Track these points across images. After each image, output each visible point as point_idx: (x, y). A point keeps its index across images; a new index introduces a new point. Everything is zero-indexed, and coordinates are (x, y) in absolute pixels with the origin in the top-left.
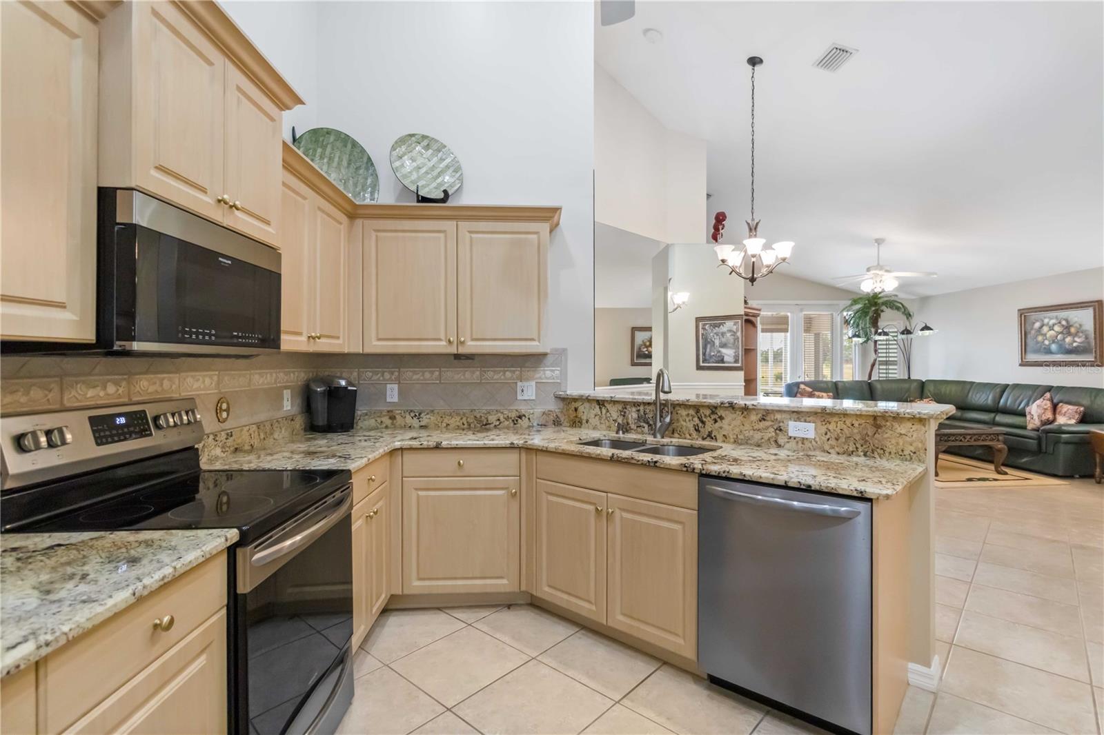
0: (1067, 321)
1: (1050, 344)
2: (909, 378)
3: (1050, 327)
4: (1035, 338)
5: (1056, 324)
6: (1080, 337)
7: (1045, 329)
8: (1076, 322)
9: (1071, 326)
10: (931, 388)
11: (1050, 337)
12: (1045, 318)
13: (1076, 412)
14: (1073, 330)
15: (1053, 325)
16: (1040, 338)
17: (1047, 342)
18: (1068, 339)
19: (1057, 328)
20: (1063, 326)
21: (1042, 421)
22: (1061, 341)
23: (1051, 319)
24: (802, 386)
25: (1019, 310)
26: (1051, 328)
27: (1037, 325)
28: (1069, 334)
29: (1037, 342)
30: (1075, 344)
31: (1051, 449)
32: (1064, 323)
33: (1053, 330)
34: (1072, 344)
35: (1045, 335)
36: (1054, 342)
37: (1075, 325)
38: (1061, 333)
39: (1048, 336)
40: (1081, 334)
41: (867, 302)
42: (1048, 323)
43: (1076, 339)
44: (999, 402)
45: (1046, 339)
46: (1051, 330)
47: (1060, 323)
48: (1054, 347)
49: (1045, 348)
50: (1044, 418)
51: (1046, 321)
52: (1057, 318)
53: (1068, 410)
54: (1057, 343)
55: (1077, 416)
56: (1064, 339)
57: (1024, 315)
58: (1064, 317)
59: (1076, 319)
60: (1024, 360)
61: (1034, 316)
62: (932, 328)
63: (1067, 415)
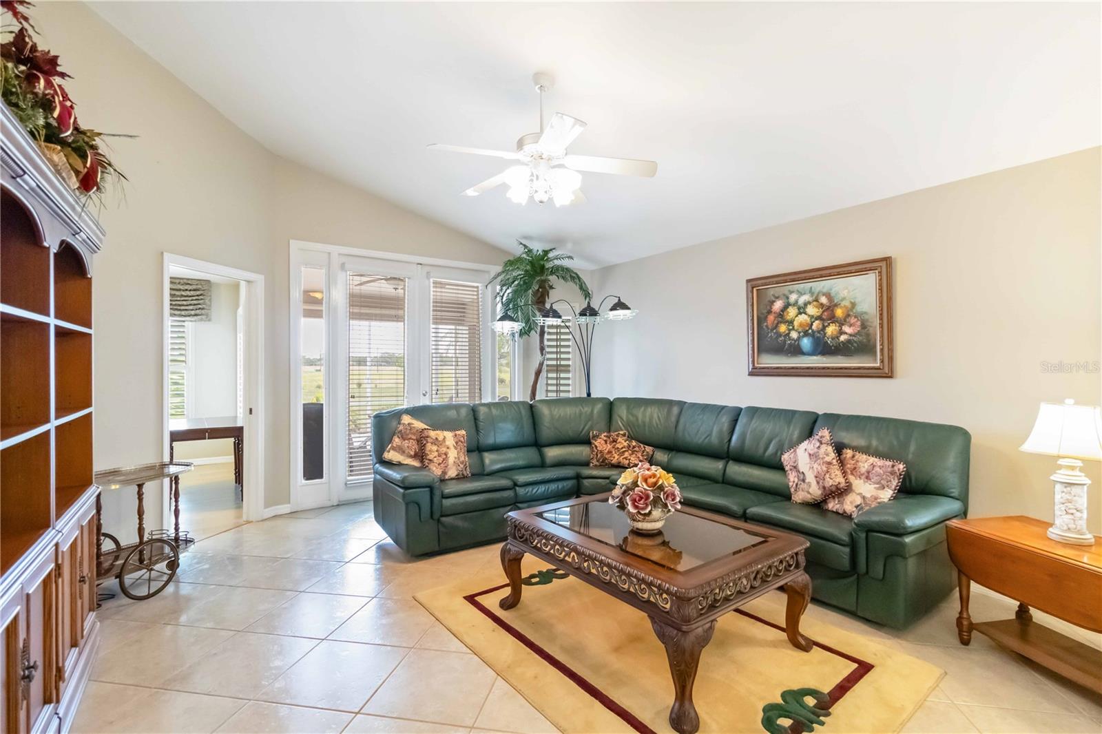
0: (828, 295)
1: (799, 338)
2: (589, 395)
3: (799, 309)
4: (777, 326)
5: (809, 303)
6: (851, 325)
7: (792, 312)
8: (844, 299)
9: (836, 305)
10: (622, 412)
11: (801, 325)
12: (791, 292)
13: (893, 473)
14: (839, 313)
15: (806, 304)
16: (783, 328)
17: (794, 335)
18: (831, 330)
19: (812, 310)
20: (822, 305)
21: (824, 488)
22: (819, 332)
23: (801, 294)
24: (406, 419)
25: (748, 281)
26: (802, 310)
27: (778, 305)
28: (833, 319)
29: (779, 335)
30: (843, 338)
31: (878, 569)
32: (824, 300)
33: (805, 313)
34: (838, 338)
35: (791, 322)
36: (806, 334)
37: (843, 304)
38: (819, 318)
39: (796, 323)
40: (853, 320)
41: (529, 267)
42: (796, 302)
43: (846, 329)
44: (730, 440)
45: (793, 329)
46: (800, 313)
47: (816, 300)
48: (806, 343)
49: (790, 345)
50: (829, 483)
51: (793, 298)
52: (811, 292)
53: (873, 466)
54: (813, 335)
55: (895, 483)
56: (824, 328)
57: (759, 288)
58: (825, 290)
59: (845, 292)
60: (756, 365)
61: (773, 290)
62: (629, 306)
63: (875, 479)
